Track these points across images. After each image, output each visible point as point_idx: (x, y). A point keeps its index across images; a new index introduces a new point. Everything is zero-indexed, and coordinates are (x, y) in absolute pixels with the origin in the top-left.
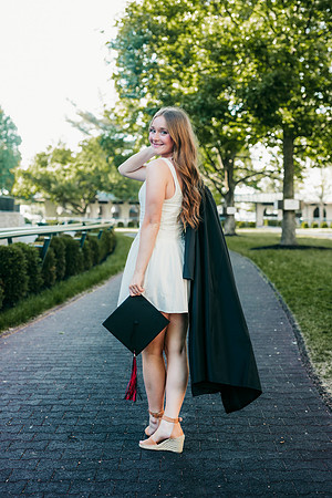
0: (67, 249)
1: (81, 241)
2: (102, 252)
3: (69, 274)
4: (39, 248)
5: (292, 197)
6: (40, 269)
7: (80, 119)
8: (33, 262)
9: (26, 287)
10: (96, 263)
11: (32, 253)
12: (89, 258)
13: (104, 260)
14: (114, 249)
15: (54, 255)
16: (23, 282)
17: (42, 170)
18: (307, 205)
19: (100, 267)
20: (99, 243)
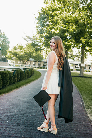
0: (20, 73)
1: (24, 71)
2: (30, 75)
3: (20, 80)
4: (13, 73)
5: (83, 63)
6: (12, 78)
7: (26, 38)
8: (11, 76)
9: (8, 83)
10: (28, 77)
11: (11, 74)
12: (26, 76)
13: (30, 77)
14: (33, 74)
15: (16, 74)
16: (8, 81)
17: (15, 51)
18: (87, 65)
19: (29, 79)
20: (29, 72)
